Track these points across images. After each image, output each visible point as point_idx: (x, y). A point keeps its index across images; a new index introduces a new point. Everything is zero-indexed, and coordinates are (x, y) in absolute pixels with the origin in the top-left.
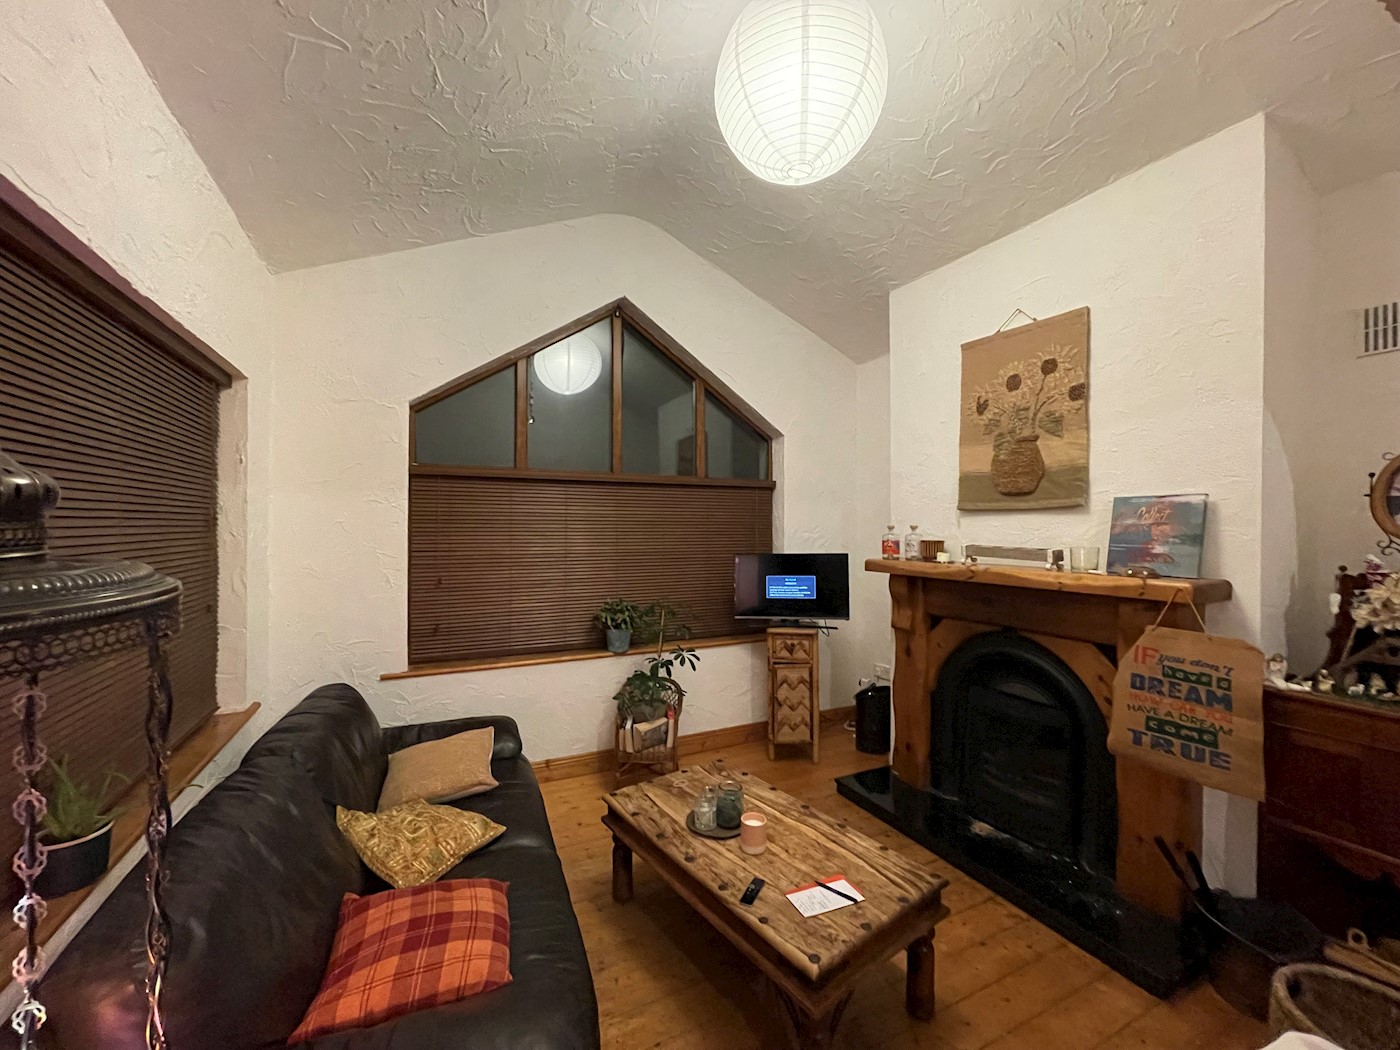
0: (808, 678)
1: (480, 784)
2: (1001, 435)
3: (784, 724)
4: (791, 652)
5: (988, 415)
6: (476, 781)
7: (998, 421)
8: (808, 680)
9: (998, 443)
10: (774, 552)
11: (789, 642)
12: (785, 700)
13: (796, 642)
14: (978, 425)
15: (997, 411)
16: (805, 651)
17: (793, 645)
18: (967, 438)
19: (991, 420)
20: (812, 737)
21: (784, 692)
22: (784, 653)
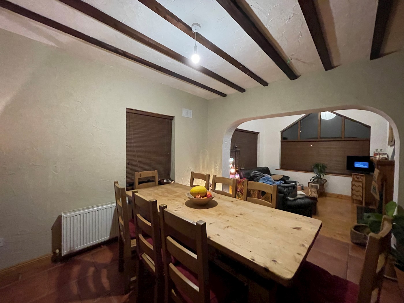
0: (362, 186)
3: (354, 195)
12: (354, 190)
13: (359, 177)
16: (361, 179)
20: (363, 199)
21: (354, 187)
22: (356, 179)
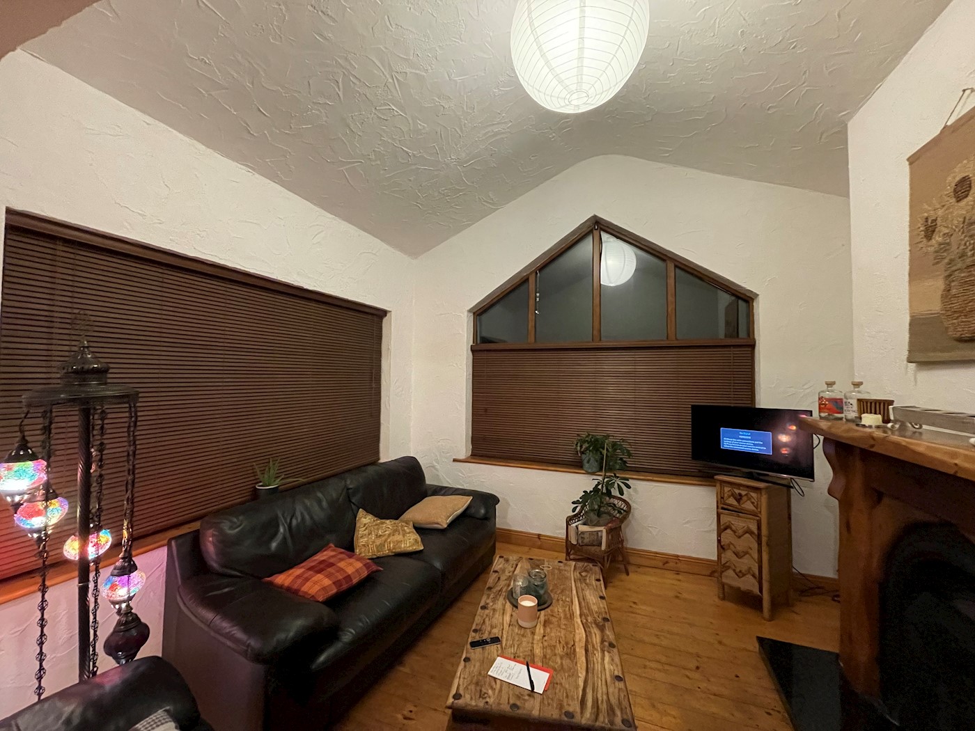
0: (755, 530)
1: (438, 524)
2: (951, 261)
3: (729, 568)
4: (738, 501)
5: (937, 238)
6: (436, 521)
7: (948, 244)
8: (756, 532)
9: (948, 273)
10: (757, 406)
11: (737, 491)
12: (729, 545)
13: (743, 493)
14: (927, 254)
15: (947, 231)
16: (753, 503)
17: (740, 495)
18: (916, 273)
19: (940, 244)
20: (761, 590)
21: (728, 537)
22: (732, 501)
